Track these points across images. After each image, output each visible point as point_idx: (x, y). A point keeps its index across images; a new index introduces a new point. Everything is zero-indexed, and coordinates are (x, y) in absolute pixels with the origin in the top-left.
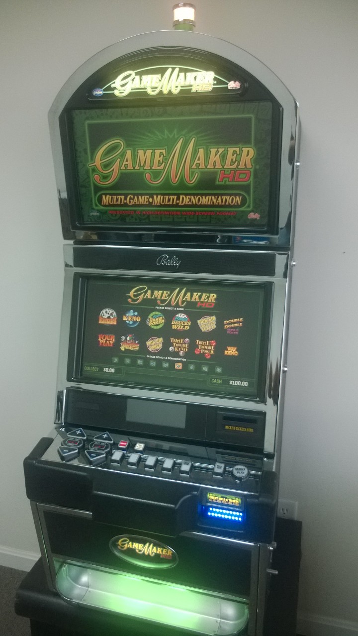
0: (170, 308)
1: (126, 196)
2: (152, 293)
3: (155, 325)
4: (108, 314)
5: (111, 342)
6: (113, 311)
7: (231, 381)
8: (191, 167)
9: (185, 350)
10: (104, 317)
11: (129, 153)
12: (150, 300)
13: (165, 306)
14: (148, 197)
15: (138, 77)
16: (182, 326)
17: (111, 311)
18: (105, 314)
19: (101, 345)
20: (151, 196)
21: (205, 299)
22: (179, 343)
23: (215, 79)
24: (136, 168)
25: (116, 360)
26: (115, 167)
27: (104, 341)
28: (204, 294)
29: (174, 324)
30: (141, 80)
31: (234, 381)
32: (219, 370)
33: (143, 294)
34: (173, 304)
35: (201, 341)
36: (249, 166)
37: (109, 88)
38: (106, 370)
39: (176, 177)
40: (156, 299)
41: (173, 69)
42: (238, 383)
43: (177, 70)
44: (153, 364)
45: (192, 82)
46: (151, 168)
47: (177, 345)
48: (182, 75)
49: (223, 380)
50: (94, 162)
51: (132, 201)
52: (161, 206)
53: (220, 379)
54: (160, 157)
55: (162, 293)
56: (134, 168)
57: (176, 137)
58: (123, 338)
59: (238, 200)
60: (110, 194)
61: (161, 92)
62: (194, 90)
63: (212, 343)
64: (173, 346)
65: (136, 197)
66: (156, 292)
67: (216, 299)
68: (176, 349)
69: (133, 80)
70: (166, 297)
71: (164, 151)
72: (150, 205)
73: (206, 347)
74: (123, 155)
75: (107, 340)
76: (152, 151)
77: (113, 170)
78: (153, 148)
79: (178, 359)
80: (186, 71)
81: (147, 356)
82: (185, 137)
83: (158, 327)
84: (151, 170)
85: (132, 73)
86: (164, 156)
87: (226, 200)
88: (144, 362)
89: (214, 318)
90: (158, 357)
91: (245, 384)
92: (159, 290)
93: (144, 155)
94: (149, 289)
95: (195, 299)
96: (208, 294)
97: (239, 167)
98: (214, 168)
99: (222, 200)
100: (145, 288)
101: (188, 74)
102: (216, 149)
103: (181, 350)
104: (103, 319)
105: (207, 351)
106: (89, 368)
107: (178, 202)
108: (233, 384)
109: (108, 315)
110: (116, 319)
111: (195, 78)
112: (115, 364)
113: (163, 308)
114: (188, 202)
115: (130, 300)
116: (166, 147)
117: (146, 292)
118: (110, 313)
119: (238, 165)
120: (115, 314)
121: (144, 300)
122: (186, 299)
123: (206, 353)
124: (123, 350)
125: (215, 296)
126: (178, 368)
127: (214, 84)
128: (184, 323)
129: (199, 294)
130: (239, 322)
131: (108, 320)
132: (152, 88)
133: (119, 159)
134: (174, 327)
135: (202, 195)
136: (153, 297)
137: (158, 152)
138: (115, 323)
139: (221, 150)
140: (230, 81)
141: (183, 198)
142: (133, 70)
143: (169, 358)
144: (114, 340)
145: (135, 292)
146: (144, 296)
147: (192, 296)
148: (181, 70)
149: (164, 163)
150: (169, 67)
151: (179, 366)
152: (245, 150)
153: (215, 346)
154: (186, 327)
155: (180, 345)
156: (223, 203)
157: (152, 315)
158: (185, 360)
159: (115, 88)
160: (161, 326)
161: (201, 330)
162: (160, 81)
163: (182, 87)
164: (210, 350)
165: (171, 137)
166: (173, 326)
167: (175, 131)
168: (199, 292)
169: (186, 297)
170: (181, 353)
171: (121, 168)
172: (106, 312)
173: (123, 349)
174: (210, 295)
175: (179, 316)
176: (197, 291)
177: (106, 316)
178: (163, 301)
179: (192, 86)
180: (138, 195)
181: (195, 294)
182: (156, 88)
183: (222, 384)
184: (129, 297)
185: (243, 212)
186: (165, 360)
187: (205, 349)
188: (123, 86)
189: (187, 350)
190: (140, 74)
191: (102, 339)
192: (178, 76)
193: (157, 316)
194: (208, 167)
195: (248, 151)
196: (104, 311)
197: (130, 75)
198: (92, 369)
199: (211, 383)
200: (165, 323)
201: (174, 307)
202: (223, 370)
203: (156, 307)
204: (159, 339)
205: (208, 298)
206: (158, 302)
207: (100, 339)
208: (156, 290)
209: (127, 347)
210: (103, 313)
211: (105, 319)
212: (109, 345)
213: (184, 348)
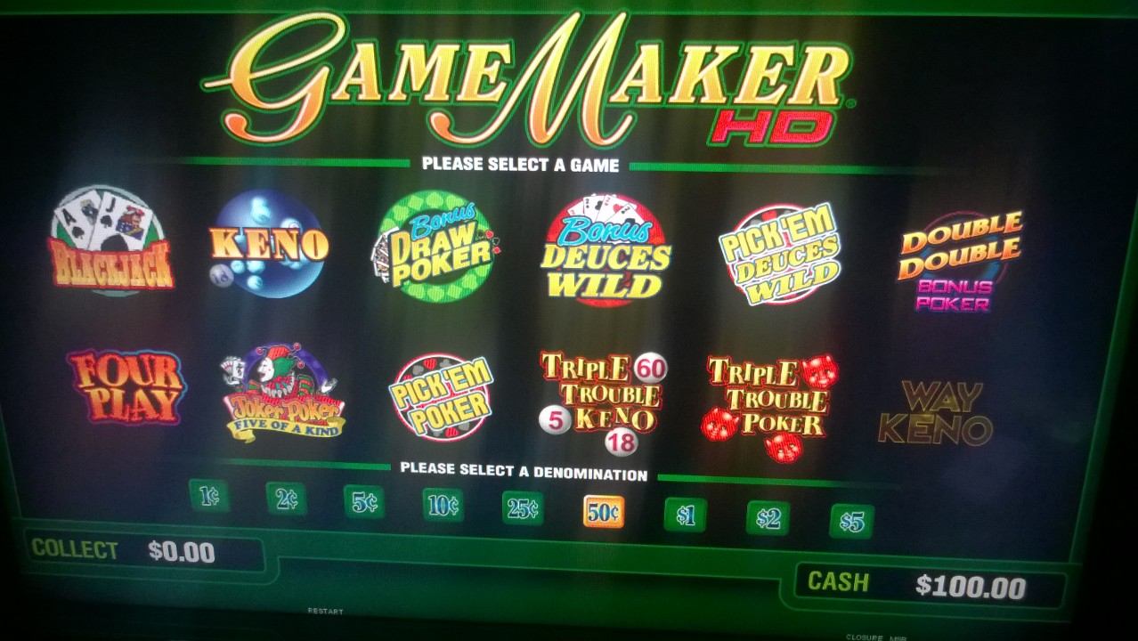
0: (525, 164)
2: (388, 65)
3: (432, 280)
4: (107, 221)
5: (160, 395)
6: (139, 204)
7: (923, 578)
9: (643, 420)
10: (80, 243)
12: (381, 112)
13: (485, 151)
16: (613, 280)
17: (122, 206)
18: (82, 221)
19: (99, 414)
21: (766, 87)
22: (595, 381)
25: (211, 496)
27: (118, 394)
28: (761, 54)
29: (561, 269)
31: (941, 580)
32: (851, 521)
33: (325, 71)
34: (542, 129)
35: (738, 361)
38: (163, 550)
40: (417, 108)
42: (966, 586)
44: (444, 506)
47: (588, 394)
49: (876, 575)
53: (862, 571)
55: (460, 63)
58: (234, 368)
63: (814, 371)
64: (560, 400)
66: (412, 52)
67: (846, 85)
68: (583, 418)
70: (486, 85)
73: (775, 399)
75: (130, 387)
79: (597, 474)
81: (404, 466)
83: (455, 292)
88: (388, 502)
89: (823, 215)
90: (469, 469)
91: (1011, 588)
92: (430, 34)
94: (358, 31)
95: (699, 89)
96: (788, 52)
100: (329, 29)
103: (613, 422)
104: (79, 257)
105: (781, 423)
106: (59, 546)
108: (940, 592)
109: (104, 233)
110: (163, 250)
112: (212, 517)
113: (474, 164)
115: (234, 122)
117: (340, 59)
118: (115, 216)
120: (148, 218)
121: (332, 112)
122: (634, 92)
123: (775, 433)
124: (248, 436)
125: (841, 59)
126: (599, 523)
128: (623, 257)
129: (726, 51)
130: (1000, 237)
131: (111, 260)
134: (558, 286)
136: (397, 94)
138: (164, 279)
143: (539, 472)
144: (175, 384)
145: (266, 57)
146: (333, 82)
147: (671, 67)
151: (603, 511)
153: (832, 386)
154: (639, 281)
155: (608, 393)
157: (400, 212)
158: (643, 476)
160: (471, 283)
161: (740, 296)
164: (800, 413)
166: (553, 278)
168: (728, 38)
169: (629, 81)
170: (617, 440)
172: (90, 211)
173: (242, 430)
174: (801, 58)
175: (592, 214)
176: (711, 32)
177: (95, 236)
178: (468, 116)
181: (694, 53)
183: (871, 594)
184: (226, 98)
186: (514, 483)
187: (768, 411)
189: (650, 419)
191: (97, 382)
193: (441, 220)
196: (73, 204)
198: (79, 550)
199: (803, 587)
200: (499, 263)
201: (553, 151)
202: (879, 523)
203: (427, 161)
204: (467, 366)
205: (790, 75)
206: (438, 121)
207: (86, 382)
208: (413, 37)
209: (269, 420)
210: (69, 218)
211: (93, 253)
212: (152, 414)
213: (634, 407)
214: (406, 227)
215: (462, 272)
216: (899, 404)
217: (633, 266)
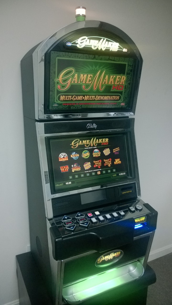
0: (91, 148)
1: (72, 96)
4: (63, 155)
5: (67, 169)
7: (119, 174)
8: (102, 83)
10: (61, 157)
11: (76, 75)
13: (88, 147)
14: (82, 96)
15: (89, 40)
16: (97, 155)
17: (64, 154)
18: (61, 156)
19: (62, 172)
20: (84, 96)
21: (104, 141)
23: (119, 46)
24: (79, 83)
25: (71, 177)
26: (69, 81)
27: (64, 169)
28: (103, 139)
30: (90, 42)
32: (114, 170)
34: (92, 145)
35: (105, 160)
36: (123, 84)
37: (75, 43)
38: (67, 183)
39: (96, 88)
40: (84, 145)
41: (104, 39)
42: (122, 174)
43: (105, 40)
44: (88, 175)
45: (111, 47)
46: (86, 82)
48: (107, 42)
50: (58, 79)
51: (75, 98)
52: (88, 100)
53: (116, 174)
54: (90, 78)
55: (86, 141)
56: (78, 83)
57: (98, 69)
58: (72, 166)
59: (118, 97)
60: (64, 95)
61: (98, 48)
62: (110, 50)
63: (110, 160)
64: (95, 164)
65: (77, 96)
66: (83, 141)
67: (108, 141)
68: (97, 166)
69: (86, 41)
70: (88, 143)
71: (92, 75)
72: (83, 100)
73: (108, 162)
74: (73, 76)
75: (65, 169)
76: (87, 75)
77: (68, 83)
78: (88, 74)
79: (98, 170)
80: (109, 41)
82: (102, 70)
83: (87, 157)
84: (85, 84)
85: (86, 38)
86: (92, 78)
87: (114, 97)
88: (84, 175)
89: (109, 149)
90: (90, 171)
91: (124, 174)
92: (84, 140)
93: (83, 76)
94: (80, 140)
95: (100, 142)
96: (105, 139)
97: (120, 84)
98: (111, 84)
99: (112, 98)
100: (78, 140)
101: (110, 43)
102: (113, 76)
104: (61, 158)
105: (109, 164)
106: (58, 185)
107: (95, 99)
109: (63, 156)
110: (67, 157)
111: (112, 45)
112: (71, 179)
113: (88, 148)
114: (99, 99)
115: (72, 147)
116: (93, 74)
117: (79, 142)
119: (120, 83)
120: (66, 155)
121: (79, 146)
124: (74, 171)
125: (108, 139)
127: (118, 49)
128: (98, 153)
130: (118, 149)
131: (63, 158)
132: (94, 46)
133: (71, 78)
134: (94, 156)
135: (105, 95)
136: (83, 144)
137: (89, 75)
138: (67, 159)
139: (114, 76)
140: (124, 48)
141: (97, 97)
142: (87, 36)
143: (94, 170)
145: (74, 142)
146: (79, 144)
147: (99, 140)
148: (107, 40)
149: (91, 81)
150: (102, 38)
151: (99, 173)
152: (123, 77)
155: (98, 163)
156: (113, 99)
158: (101, 169)
159: (77, 44)
160: (88, 157)
161: (105, 155)
162: (98, 43)
163: (106, 48)
165: (96, 69)
166: (94, 155)
167: (98, 67)
169: (96, 142)
170: (99, 167)
171: (72, 82)
172: (62, 155)
173: (73, 171)
175: (95, 151)
176: (101, 138)
177: (62, 157)
179: (110, 48)
180: (78, 95)
181: (100, 140)
182: (96, 46)
183: (116, 176)
184: (72, 145)
185: (119, 102)
186: (93, 172)
187: (108, 163)
188: (81, 43)
190: (90, 39)
191: (62, 169)
192: (105, 42)
193: (86, 152)
194: (109, 83)
196: (61, 155)
197: (85, 38)
198: (60, 185)
199: (112, 177)
200: (90, 155)
201: (93, 147)
202: (116, 170)
203: (85, 148)
204: (89, 163)
205: (105, 140)
206: (85, 145)
207: (61, 169)
208: (83, 140)
209: (75, 170)
210: (60, 156)
211: (62, 158)
212: (66, 171)
213: (100, 164)
214: (84, 153)
215: (88, 156)
216: (115, 161)
217: (98, 154)
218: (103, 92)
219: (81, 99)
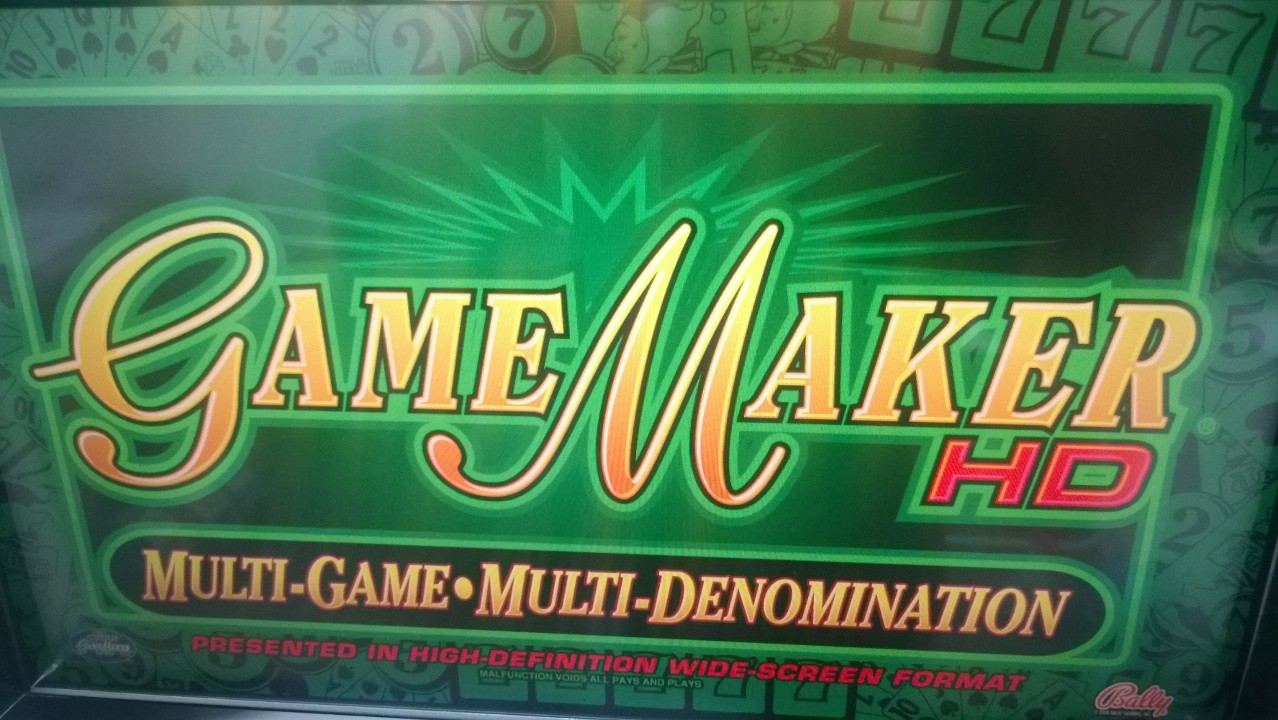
1: (300, 558)
8: (737, 412)
11: (304, 308)
14: (446, 570)
20: (468, 564)
24: (357, 401)
26: (220, 384)
36: (1147, 414)
39: (635, 466)
46: (464, 404)
50: (64, 352)
51: (338, 588)
52: (529, 621)
54: (523, 337)
56: (345, 401)
57: (642, 214)
59: (1048, 609)
65: (365, 569)
71: (551, 305)
72: (462, 613)
74: (265, 316)
76: (466, 299)
77: (203, 405)
78: (480, 284)
82: (710, 221)
84: (457, 419)
86: (550, 334)
87: (964, 605)
93: (415, 321)
97: (1079, 421)
98: (904, 420)
99: (936, 607)
102: (930, 307)
107: (642, 604)
114: (711, 610)
116: (568, 279)
119: (1068, 413)
133: (236, 345)
135: (804, 573)
137: (507, 309)
139: (961, 313)
141: (677, 586)
149: (551, 381)
152: (1135, 320)
156: (944, 624)
165: (604, 214)
167: (637, 179)
171: (258, 399)
180: (378, 557)
185: (1072, 674)
194: (858, 415)
195: (1158, 326)
218: (768, 529)
219: (427, 602)
